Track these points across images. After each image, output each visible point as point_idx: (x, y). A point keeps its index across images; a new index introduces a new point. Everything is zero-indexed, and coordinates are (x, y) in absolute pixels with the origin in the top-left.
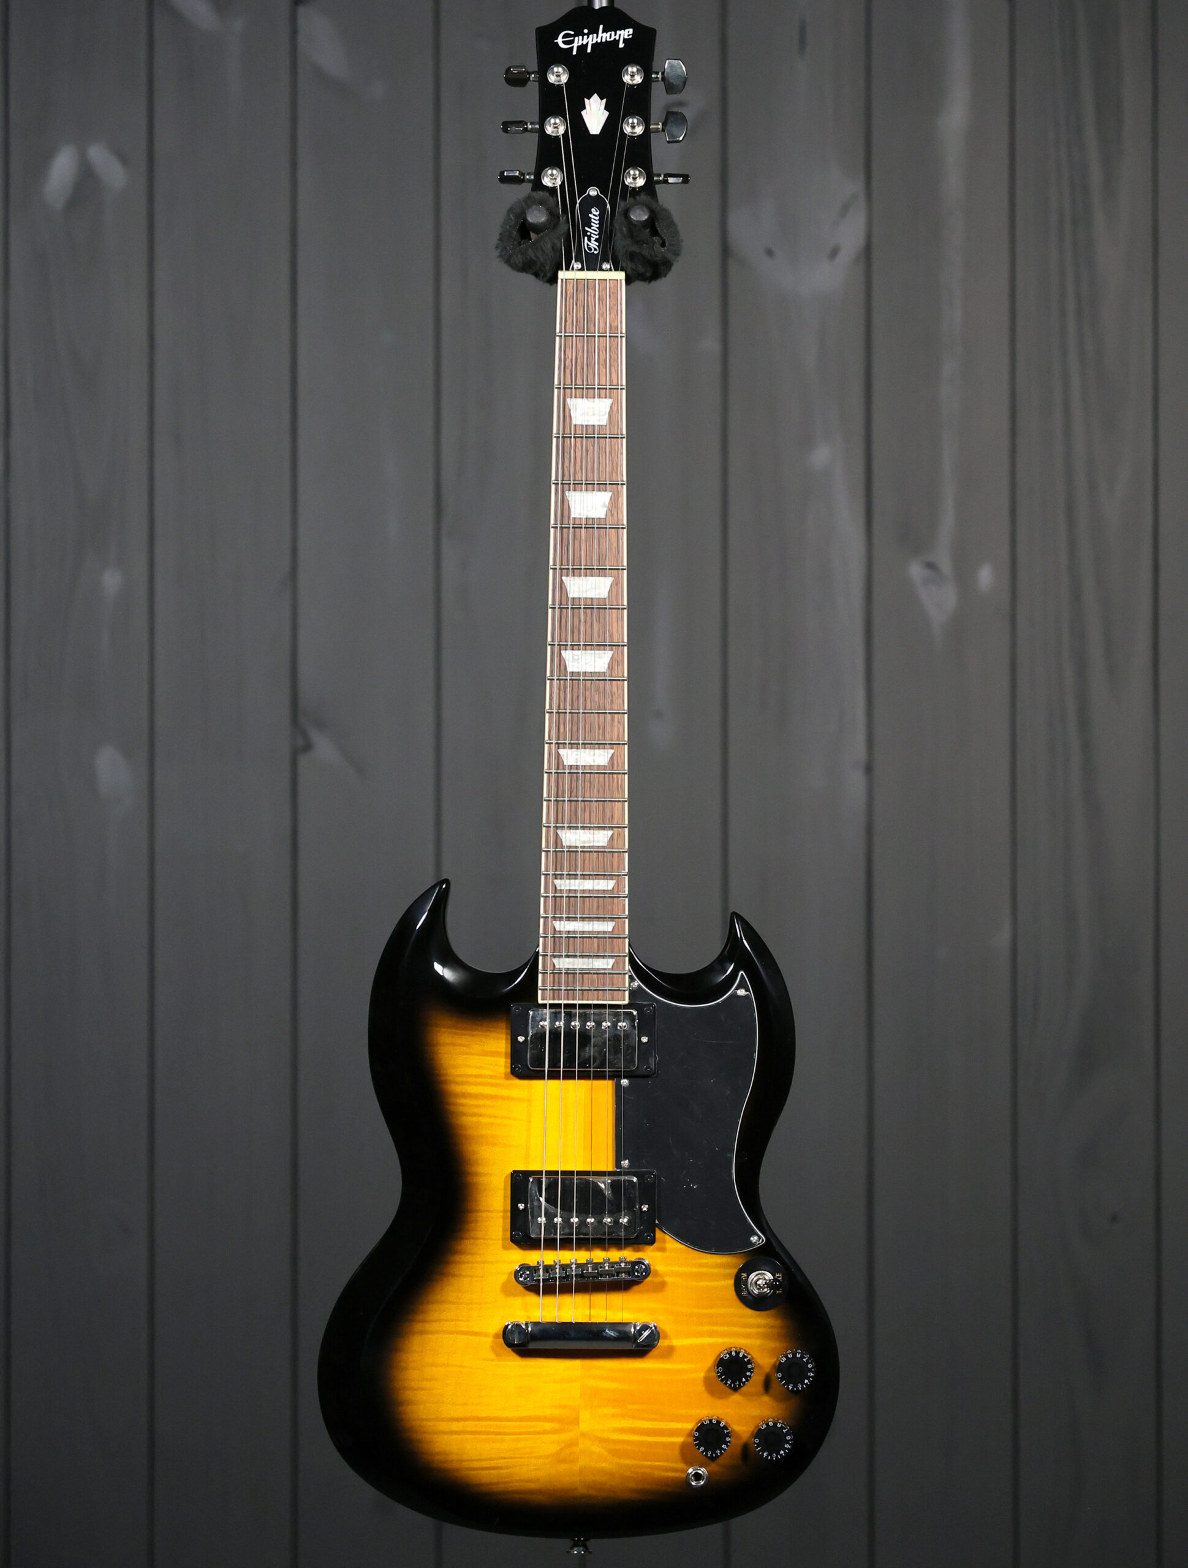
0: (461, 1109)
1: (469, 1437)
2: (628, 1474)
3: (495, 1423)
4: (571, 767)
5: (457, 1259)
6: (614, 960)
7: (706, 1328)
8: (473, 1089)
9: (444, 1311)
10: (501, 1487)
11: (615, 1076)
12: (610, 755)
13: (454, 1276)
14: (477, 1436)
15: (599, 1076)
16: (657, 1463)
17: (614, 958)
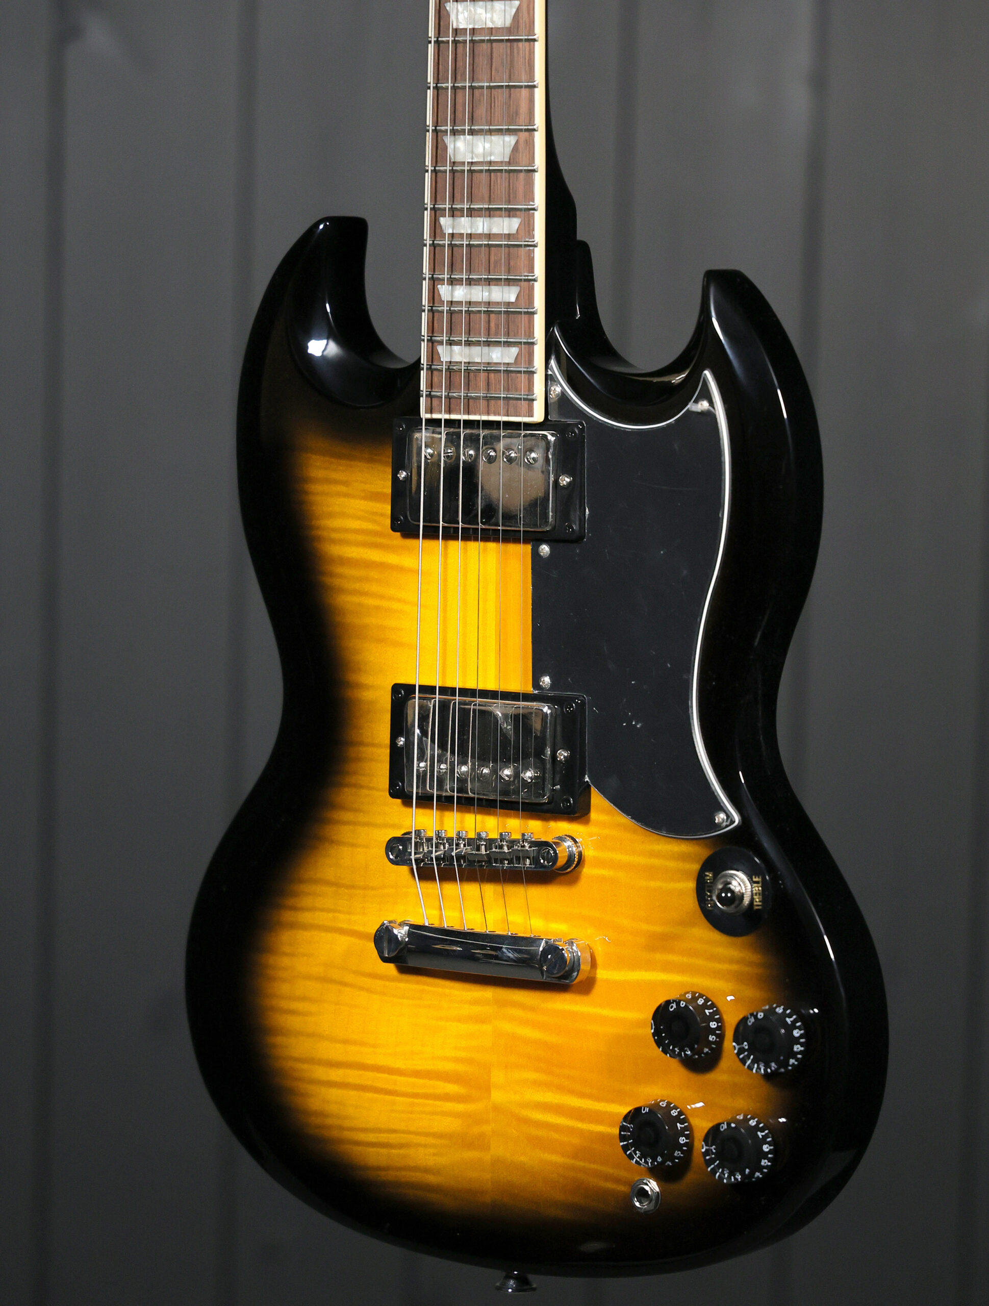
0: (336, 582)
1: (352, 1093)
3: (386, 1075)
4: (460, 32)
6: (518, 350)
7: (658, 957)
8: (353, 552)
11: (534, 539)
12: (513, 10)
14: (362, 1094)
15: (510, 537)
17: (518, 347)
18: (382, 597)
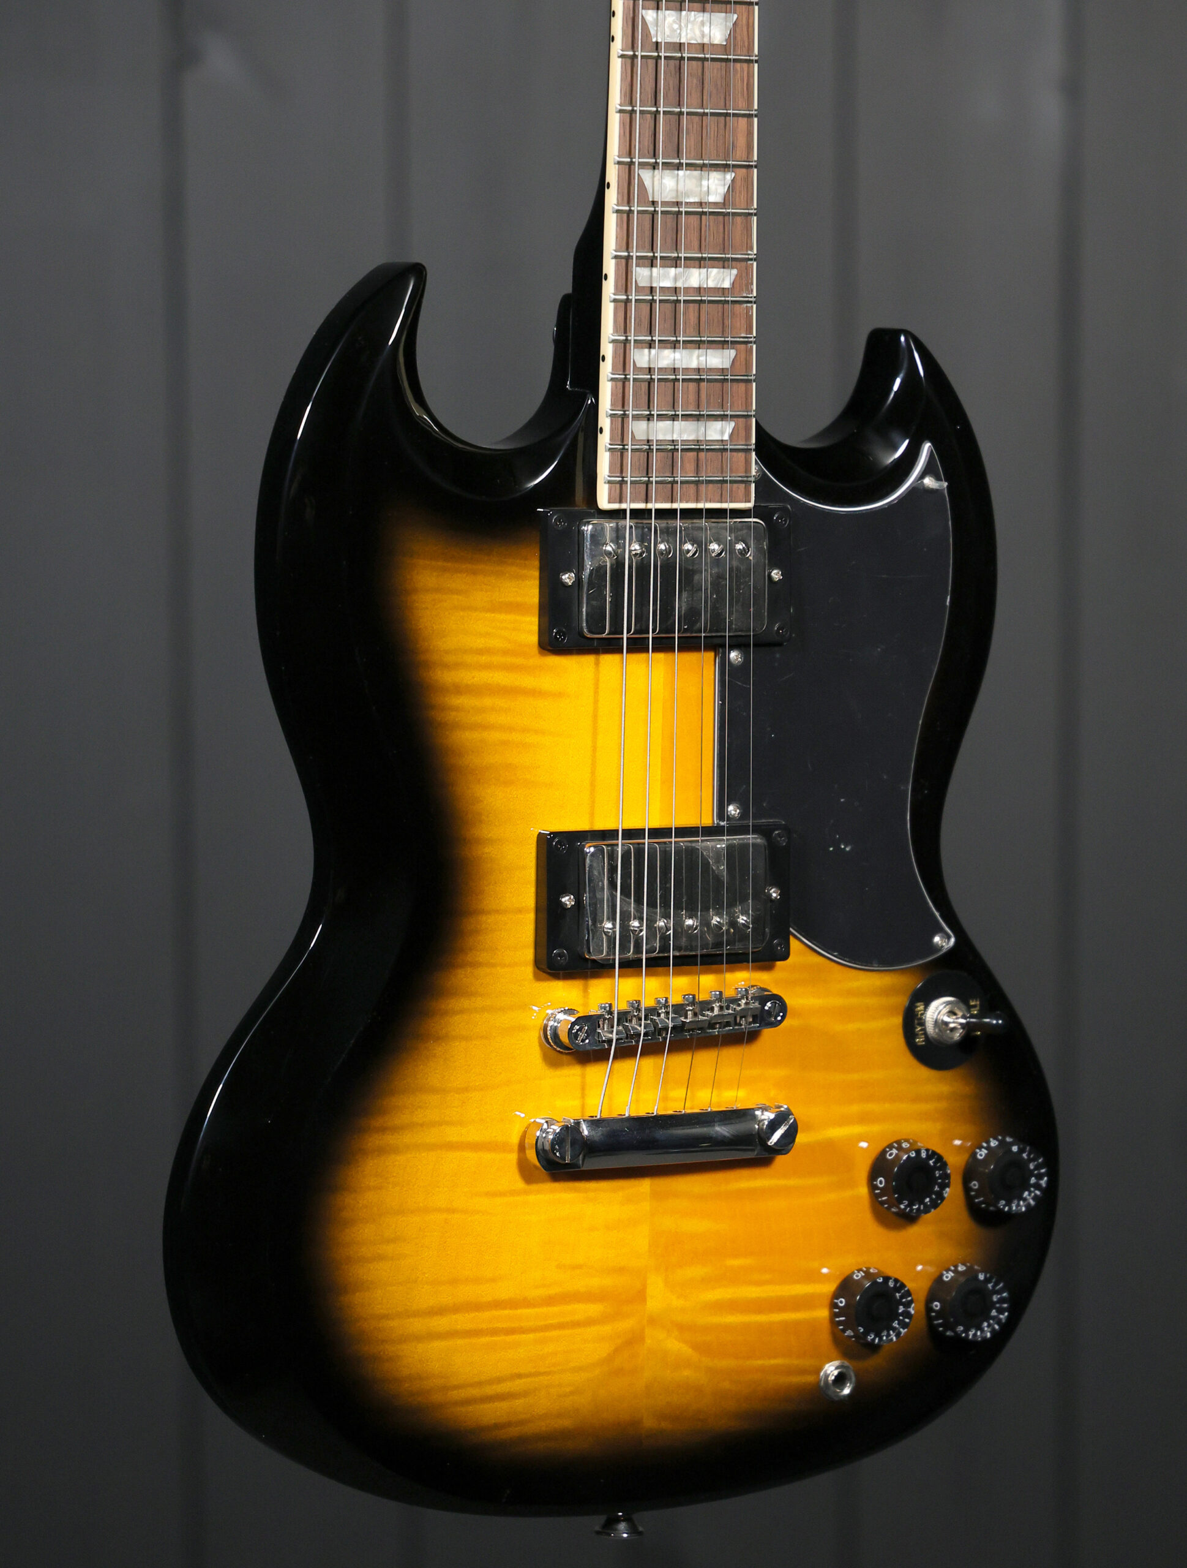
0: (452, 716)
1: (460, 1342)
2: (726, 1385)
3: (506, 1312)
4: (671, 46)
5: (443, 1007)
6: (733, 424)
7: (855, 1108)
8: (473, 678)
9: (420, 1107)
10: (514, 1432)
11: (716, 646)
12: (730, 25)
13: (438, 1039)
14: (474, 1340)
15: (689, 645)
16: (773, 1362)
17: (734, 421)
18: (511, 729)
